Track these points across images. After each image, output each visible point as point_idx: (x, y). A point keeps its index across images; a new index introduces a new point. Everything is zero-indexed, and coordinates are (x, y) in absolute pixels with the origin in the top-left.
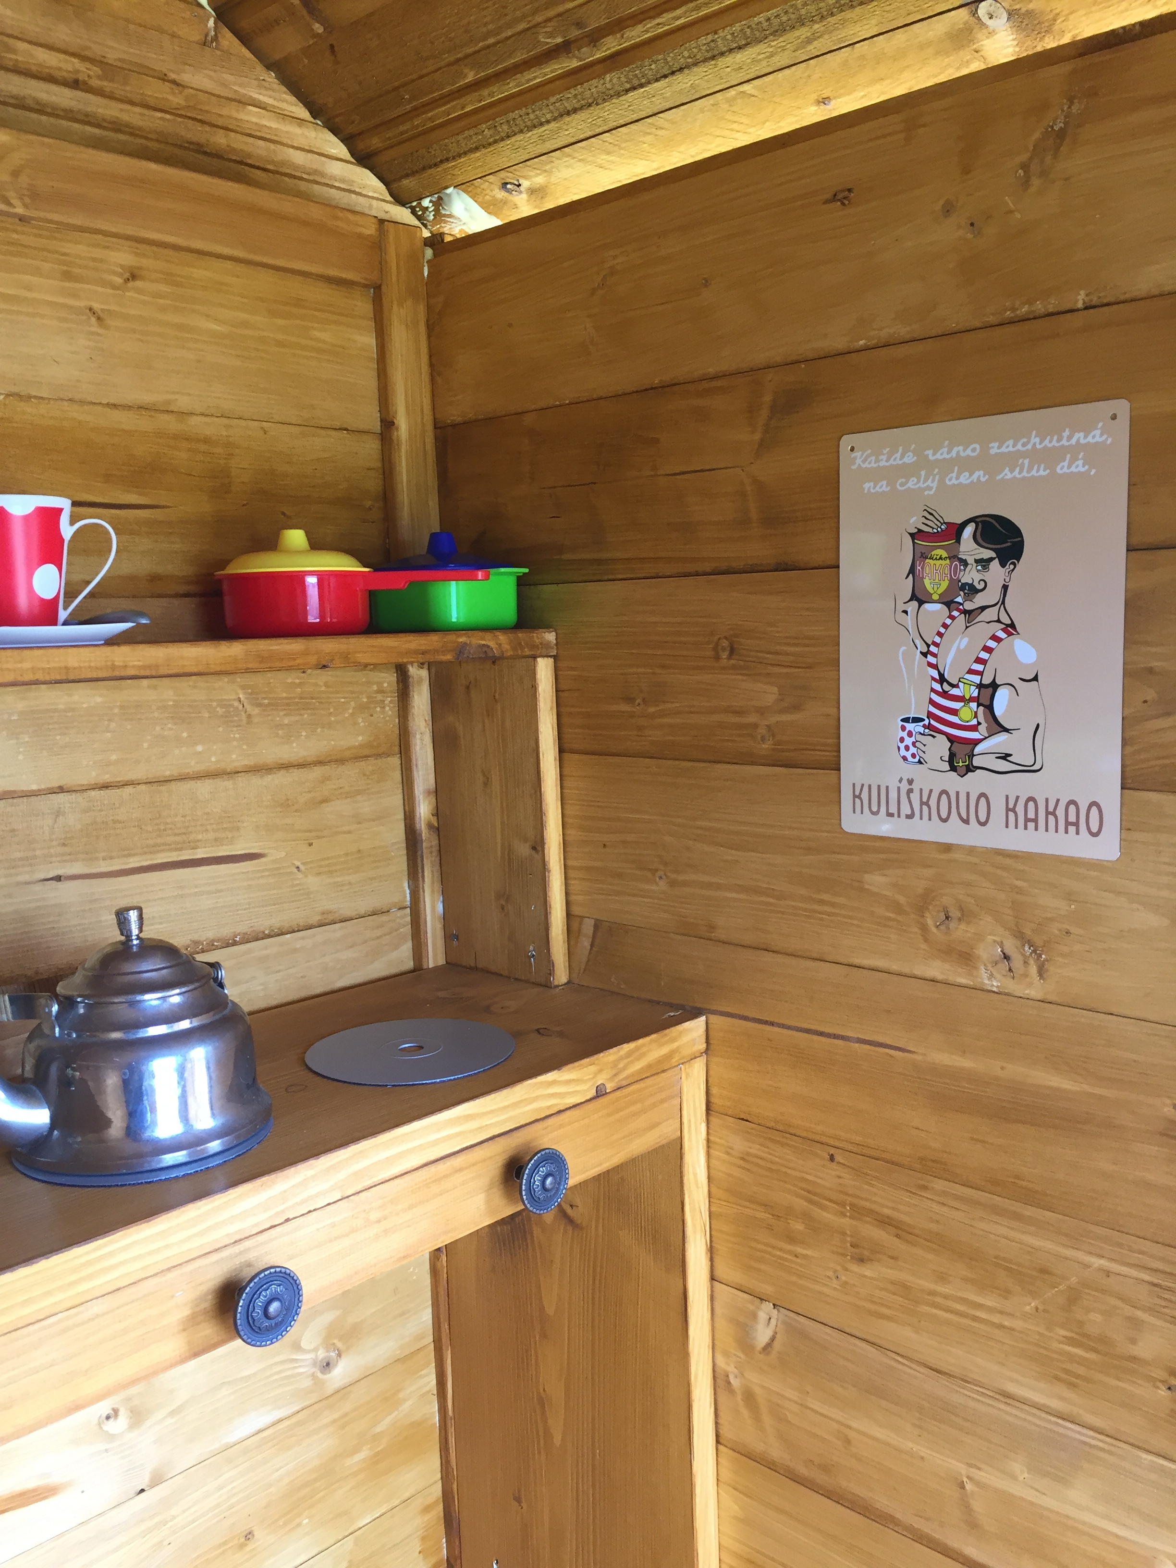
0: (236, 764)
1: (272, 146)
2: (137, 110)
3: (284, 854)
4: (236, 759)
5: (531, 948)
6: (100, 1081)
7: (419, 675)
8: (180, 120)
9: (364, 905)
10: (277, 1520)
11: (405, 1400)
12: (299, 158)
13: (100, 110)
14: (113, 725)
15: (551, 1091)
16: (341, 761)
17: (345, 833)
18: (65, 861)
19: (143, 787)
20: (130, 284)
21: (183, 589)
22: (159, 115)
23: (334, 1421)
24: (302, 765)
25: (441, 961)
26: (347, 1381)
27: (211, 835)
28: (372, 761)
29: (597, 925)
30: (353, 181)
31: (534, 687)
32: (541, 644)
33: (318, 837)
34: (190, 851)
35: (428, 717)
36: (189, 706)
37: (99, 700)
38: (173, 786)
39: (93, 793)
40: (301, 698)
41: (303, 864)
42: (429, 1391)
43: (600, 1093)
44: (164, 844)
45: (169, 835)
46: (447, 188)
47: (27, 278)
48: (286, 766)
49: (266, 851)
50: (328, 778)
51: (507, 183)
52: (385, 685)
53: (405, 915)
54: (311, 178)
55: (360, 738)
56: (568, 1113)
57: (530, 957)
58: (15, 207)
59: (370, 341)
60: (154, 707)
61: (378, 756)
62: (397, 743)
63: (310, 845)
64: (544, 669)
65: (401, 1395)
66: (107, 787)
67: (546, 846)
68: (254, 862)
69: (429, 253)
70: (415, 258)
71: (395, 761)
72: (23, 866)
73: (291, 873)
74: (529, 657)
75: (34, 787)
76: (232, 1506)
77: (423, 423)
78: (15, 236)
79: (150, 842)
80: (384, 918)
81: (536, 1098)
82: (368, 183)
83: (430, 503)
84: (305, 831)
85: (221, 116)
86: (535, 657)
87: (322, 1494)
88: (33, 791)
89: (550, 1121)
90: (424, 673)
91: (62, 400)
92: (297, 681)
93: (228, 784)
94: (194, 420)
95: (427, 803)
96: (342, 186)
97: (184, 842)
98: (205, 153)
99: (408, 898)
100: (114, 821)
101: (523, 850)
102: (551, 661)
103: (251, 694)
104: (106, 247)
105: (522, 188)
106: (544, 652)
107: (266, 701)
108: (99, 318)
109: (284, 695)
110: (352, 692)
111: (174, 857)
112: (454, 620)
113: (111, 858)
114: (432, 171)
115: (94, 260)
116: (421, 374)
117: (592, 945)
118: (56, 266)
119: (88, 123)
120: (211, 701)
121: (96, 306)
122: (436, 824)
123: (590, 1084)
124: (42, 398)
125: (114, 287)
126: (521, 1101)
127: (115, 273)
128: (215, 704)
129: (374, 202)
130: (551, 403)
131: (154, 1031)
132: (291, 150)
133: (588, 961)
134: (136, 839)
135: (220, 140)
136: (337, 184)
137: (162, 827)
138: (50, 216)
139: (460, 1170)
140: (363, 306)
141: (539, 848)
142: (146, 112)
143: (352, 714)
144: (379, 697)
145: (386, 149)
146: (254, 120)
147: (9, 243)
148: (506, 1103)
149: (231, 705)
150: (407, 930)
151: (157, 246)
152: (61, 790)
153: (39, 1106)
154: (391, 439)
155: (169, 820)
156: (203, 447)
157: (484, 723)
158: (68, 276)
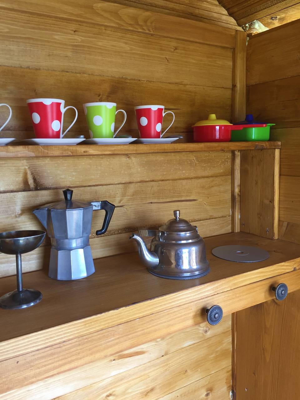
0: (192, 176)
1: (209, 12)
2: (178, 5)
3: (202, 200)
4: (192, 175)
5: (268, 229)
6: (170, 253)
7: (238, 154)
8: (188, 7)
9: (220, 214)
10: (193, 368)
11: (224, 343)
12: (215, 15)
13: (170, 6)
14: (165, 165)
15: (282, 268)
16: (217, 176)
17: (217, 195)
18: (153, 199)
19: (171, 181)
20: (175, 51)
21: (182, 130)
22: (183, 6)
23: (207, 346)
24: (207, 177)
25: (239, 231)
26: (210, 336)
27: (186, 194)
28: (224, 177)
29: (288, 224)
30: (228, 21)
31: (274, 157)
32: (277, 145)
33: (210, 196)
34: (181, 198)
35: (239, 165)
36: (182, 161)
37: (162, 158)
38: (178, 181)
39: (160, 182)
40: (208, 159)
41: (207, 203)
42: (230, 342)
43: (295, 270)
44: (175, 196)
45: (176, 194)
46: (254, 20)
47: (152, 50)
48: (203, 177)
49: (198, 199)
50: (214, 181)
51: (273, 17)
52: (229, 157)
53: (230, 218)
54: (218, 20)
55: (222, 171)
56: (286, 274)
57: (267, 231)
58: (151, 32)
59: (231, 63)
60: (174, 161)
61: (225, 175)
62: (231, 172)
63: (208, 198)
64: (277, 152)
65: (223, 342)
66: (163, 181)
67: (274, 201)
68: (195, 202)
69: (248, 38)
70: (244, 40)
71: (230, 177)
72: (144, 199)
73: (203, 205)
74: (273, 149)
75: (147, 180)
76: (182, 363)
77: (243, 85)
78: (150, 40)
79: (172, 195)
80: (225, 218)
81: (279, 269)
82: (232, 21)
83: (244, 107)
84: (207, 194)
85: (197, 5)
86: (275, 149)
87: (203, 364)
88: (147, 181)
89: (282, 276)
90: (239, 153)
91: (158, 82)
92: (208, 155)
93: (190, 181)
94: (187, 86)
95: (238, 189)
96: (225, 22)
97: (179, 196)
98: (193, 15)
99: (231, 214)
100: (164, 189)
101: (267, 202)
102: (279, 150)
103: (197, 158)
104: (170, 42)
105: (277, 19)
106: (278, 147)
107: (200, 160)
108: (168, 60)
109: (204, 159)
110: (220, 158)
111: (177, 199)
112: (253, 138)
113: (163, 198)
114: (251, 16)
115: (167, 45)
116: (244, 72)
117: (286, 229)
118: (159, 47)
119: (167, 9)
120: (187, 160)
121: (167, 57)
122: (240, 194)
123: (292, 267)
124: (154, 82)
125: (172, 52)
126: (275, 270)
127: (172, 48)
128: (188, 160)
129: (233, 26)
130: (285, 77)
131: (183, 242)
132: (214, 13)
133: (285, 233)
134: (169, 194)
135: (197, 11)
136: (224, 22)
137: (175, 191)
138: (159, 34)
139: (259, 286)
140: (230, 54)
141: (272, 202)
142: (180, 5)
143: (220, 164)
144: (227, 160)
145: (238, 11)
146: (205, 6)
147: (149, 41)
148: (271, 270)
149: (192, 161)
150: (230, 222)
151: (182, 40)
152: (153, 181)
153: (157, 258)
154: (235, 90)
155: (176, 190)
156: (189, 93)
157: (257, 167)
158: (161, 50)
